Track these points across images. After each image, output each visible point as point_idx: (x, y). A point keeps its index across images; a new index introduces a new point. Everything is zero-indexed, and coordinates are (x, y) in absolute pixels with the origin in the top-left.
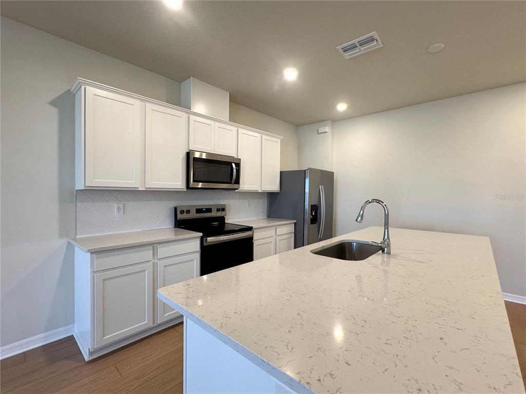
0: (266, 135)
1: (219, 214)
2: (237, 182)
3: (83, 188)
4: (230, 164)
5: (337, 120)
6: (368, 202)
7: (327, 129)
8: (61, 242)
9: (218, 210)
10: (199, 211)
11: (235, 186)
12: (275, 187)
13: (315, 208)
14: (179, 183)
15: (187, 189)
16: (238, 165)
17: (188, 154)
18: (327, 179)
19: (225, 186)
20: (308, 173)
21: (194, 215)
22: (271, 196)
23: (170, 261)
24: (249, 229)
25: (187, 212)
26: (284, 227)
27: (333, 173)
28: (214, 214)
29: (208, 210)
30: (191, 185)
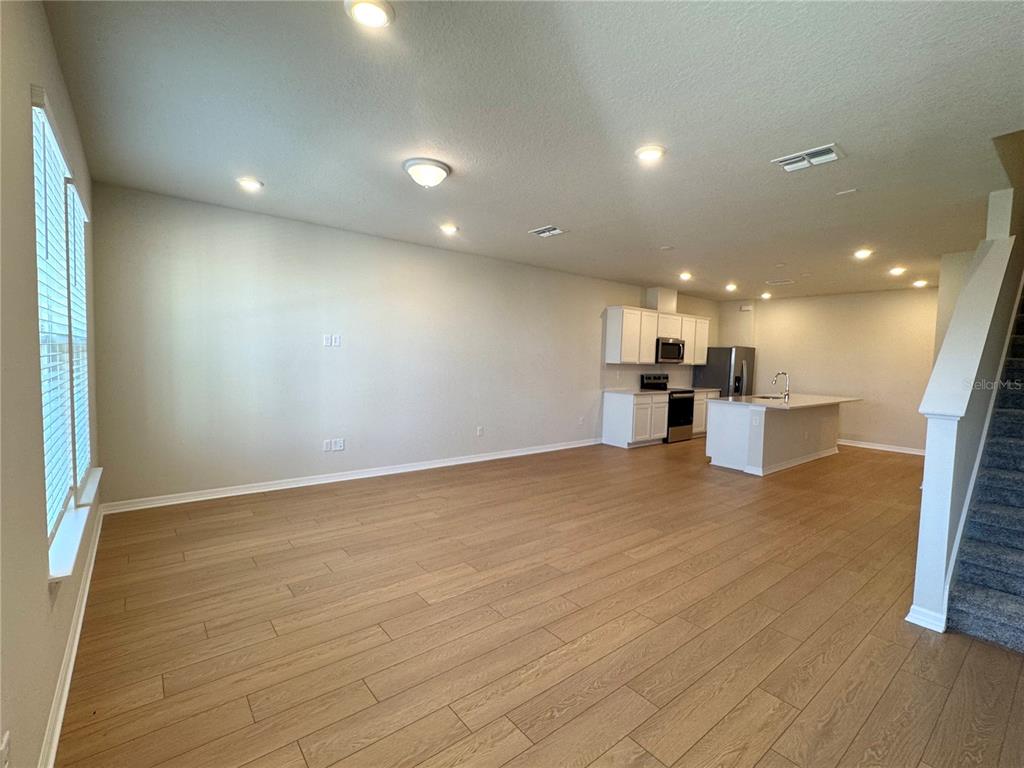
0: (700, 318)
1: (665, 381)
2: (682, 358)
3: (619, 363)
4: (679, 344)
5: (758, 301)
7: (751, 308)
8: (599, 392)
9: (664, 378)
10: (655, 378)
11: (681, 361)
12: (702, 361)
13: (738, 379)
15: (656, 362)
16: (683, 345)
17: (658, 340)
18: (749, 354)
19: (675, 361)
20: (734, 350)
21: (652, 381)
22: (697, 368)
23: (657, 405)
24: (692, 392)
25: (650, 378)
26: (713, 393)
27: (754, 349)
28: (662, 381)
29: (659, 378)
30: (660, 360)
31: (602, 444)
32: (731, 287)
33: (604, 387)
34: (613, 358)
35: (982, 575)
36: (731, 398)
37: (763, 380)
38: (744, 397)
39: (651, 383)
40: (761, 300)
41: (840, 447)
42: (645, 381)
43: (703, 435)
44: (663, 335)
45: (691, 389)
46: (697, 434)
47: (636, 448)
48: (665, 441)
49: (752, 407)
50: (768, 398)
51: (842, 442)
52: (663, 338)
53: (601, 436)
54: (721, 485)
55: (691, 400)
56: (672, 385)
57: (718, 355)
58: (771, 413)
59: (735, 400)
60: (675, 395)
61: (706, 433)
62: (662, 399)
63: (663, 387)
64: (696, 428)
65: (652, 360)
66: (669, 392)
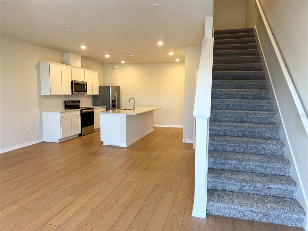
0: (94, 71)
1: (78, 104)
2: (86, 91)
3: (50, 94)
4: (84, 84)
5: (120, 64)
6: (131, 98)
7: (117, 67)
8: (39, 112)
9: (77, 102)
10: (72, 102)
11: (86, 93)
12: (97, 93)
13: (114, 101)
14: (69, 92)
15: (72, 94)
16: (86, 85)
17: (72, 82)
18: (117, 89)
19: (83, 93)
20: (111, 87)
21: (71, 104)
22: (94, 96)
23: (74, 117)
24: (92, 108)
25: (69, 102)
26: (103, 109)
27: (120, 87)
28: (76, 104)
29: (75, 102)
30: (74, 93)
31: (43, 142)
32: (107, 56)
33: (41, 109)
34: (45, 92)
35: (215, 185)
36: (111, 111)
37: (124, 101)
38: (117, 110)
39: (70, 105)
40: (121, 64)
41: (155, 128)
42: (67, 104)
43: (99, 130)
44: (74, 79)
45: (92, 107)
46: (96, 129)
47: (64, 142)
48: (80, 135)
49: (120, 115)
50: (127, 110)
51: (155, 125)
52: (75, 81)
53: (42, 138)
54: (109, 156)
55: (92, 113)
56: (82, 106)
57: (103, 89)
58: (129, 117)
59: (113, 112)
60: (83, 111)
61: (100, 128)
62: (77, 114)
63: (77, 107)
64: (96, 126)
65: (70, 93)
66: (81, 109)
